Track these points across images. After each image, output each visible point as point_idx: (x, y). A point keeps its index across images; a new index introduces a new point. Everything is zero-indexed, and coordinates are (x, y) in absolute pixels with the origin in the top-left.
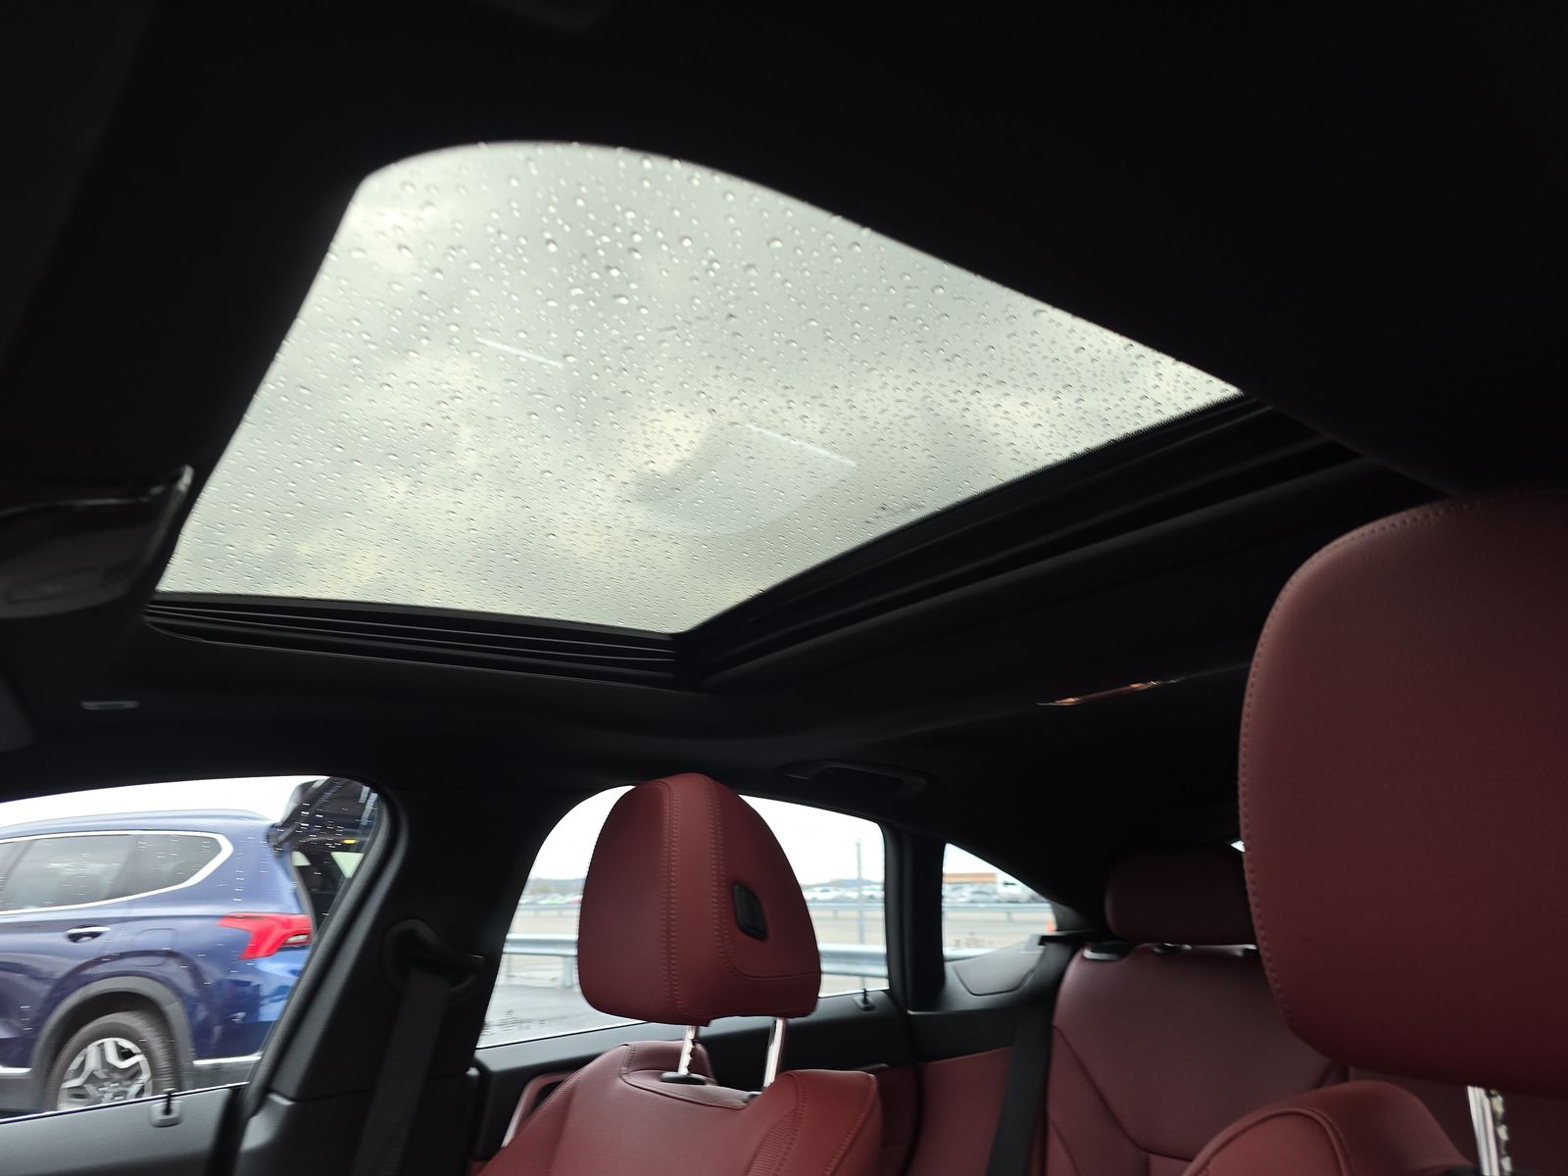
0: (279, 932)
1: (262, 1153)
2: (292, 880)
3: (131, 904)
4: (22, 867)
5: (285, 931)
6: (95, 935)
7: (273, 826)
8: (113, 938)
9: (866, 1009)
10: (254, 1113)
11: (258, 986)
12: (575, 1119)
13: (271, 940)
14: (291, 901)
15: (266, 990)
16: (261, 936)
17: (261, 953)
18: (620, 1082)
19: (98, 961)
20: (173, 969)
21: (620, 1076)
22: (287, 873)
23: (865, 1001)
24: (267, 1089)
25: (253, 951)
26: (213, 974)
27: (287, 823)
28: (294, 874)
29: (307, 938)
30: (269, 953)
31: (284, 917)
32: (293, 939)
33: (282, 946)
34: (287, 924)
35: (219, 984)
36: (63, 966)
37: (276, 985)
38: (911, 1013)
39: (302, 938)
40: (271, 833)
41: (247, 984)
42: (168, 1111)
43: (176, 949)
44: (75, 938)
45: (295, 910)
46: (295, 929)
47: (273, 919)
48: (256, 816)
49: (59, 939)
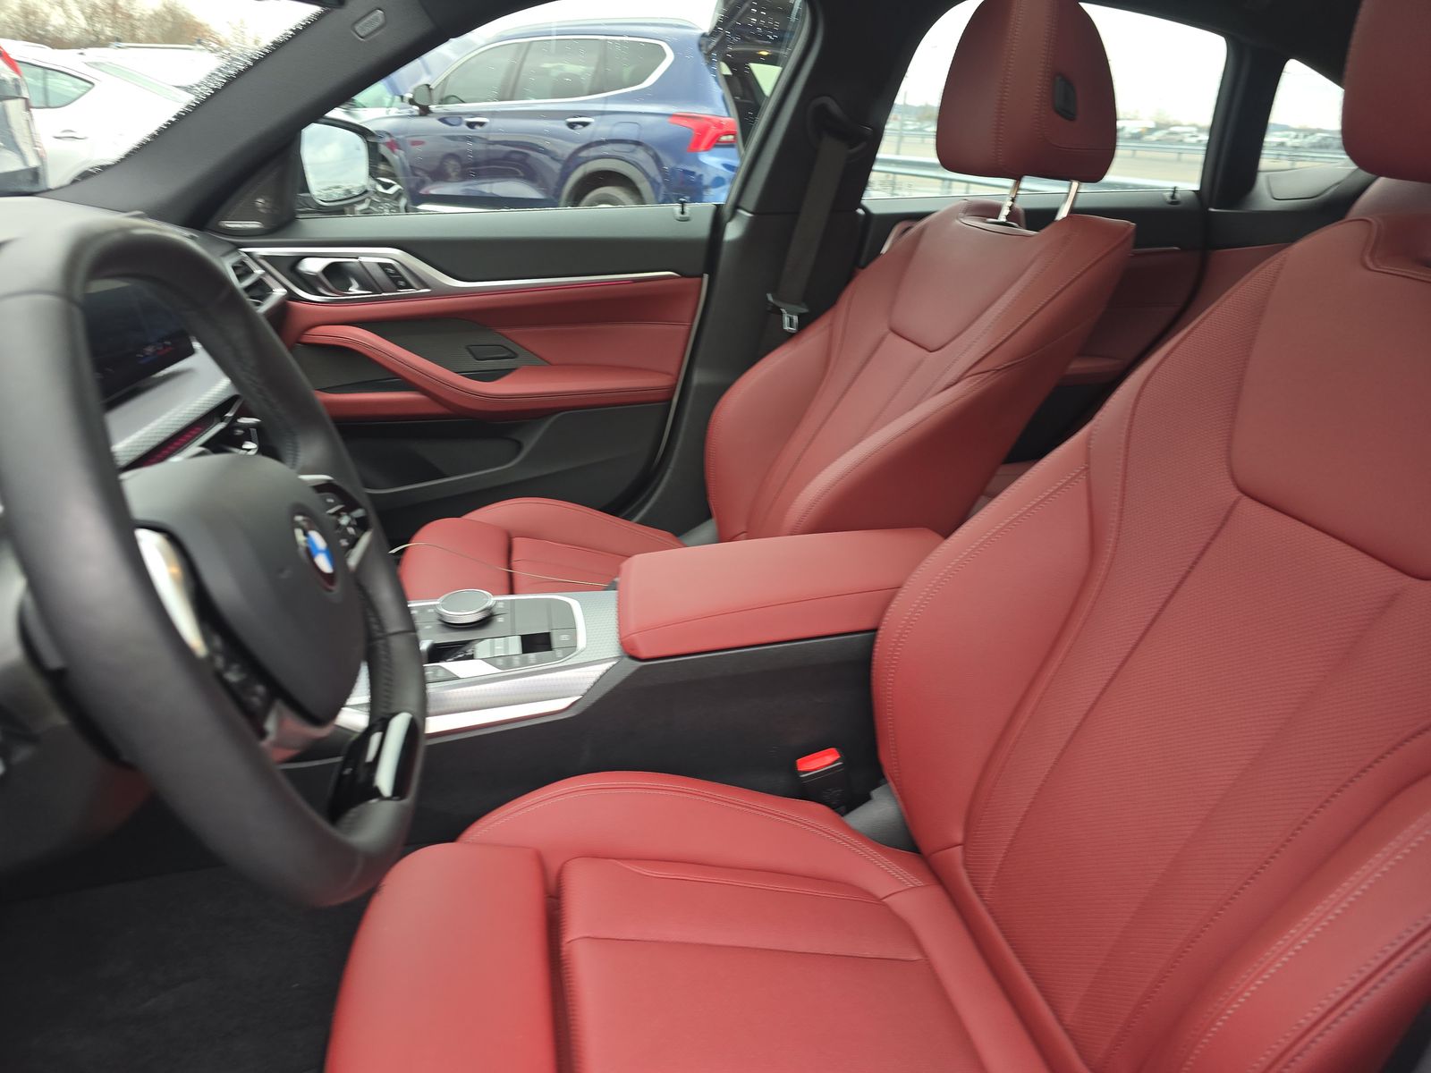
0: (713, 130)
1: (736, 243)
2: (720, 87)
3: (606, 100)
4: (526, 64)
5: (720, 131)
6: (584, 124)
7: (704, 35)
8: (597, 128)
9: (1172, 203)
10: (730, 220)
11: (701, 175)
12: (924, 244)
13: (707, 137)
14: (721, 105)
15: (707, 180)
16: (702, 132)
17: (702, 148)
18: (957, 222)
19: (588, 146)
20: (641, 156)
21: (957, 218)
22: (716, 79)
23: (1173, 197)
24: (736, 207)
25: (696, 145)
26: (669, 163)
27: (714, 33)
28: (722, 81)
29: (735, 139)
30: (707, 148)
31: (717, 119)
32: (724, 138)
33: (715, 143)
34: (720, 125)
35: (673, 170)
36: (567, 148)
37: (713, 175)
38: (1213, 210)
39: (731, 137)
40: (703, 42)
41: (693, 173)
42: (683, 213)
43: (640, 140)
44: (572, 125)
45: (725, 114)
46: (725, 130)
47: (708, 119)
48: (691, 25)
49: (560, 126)
